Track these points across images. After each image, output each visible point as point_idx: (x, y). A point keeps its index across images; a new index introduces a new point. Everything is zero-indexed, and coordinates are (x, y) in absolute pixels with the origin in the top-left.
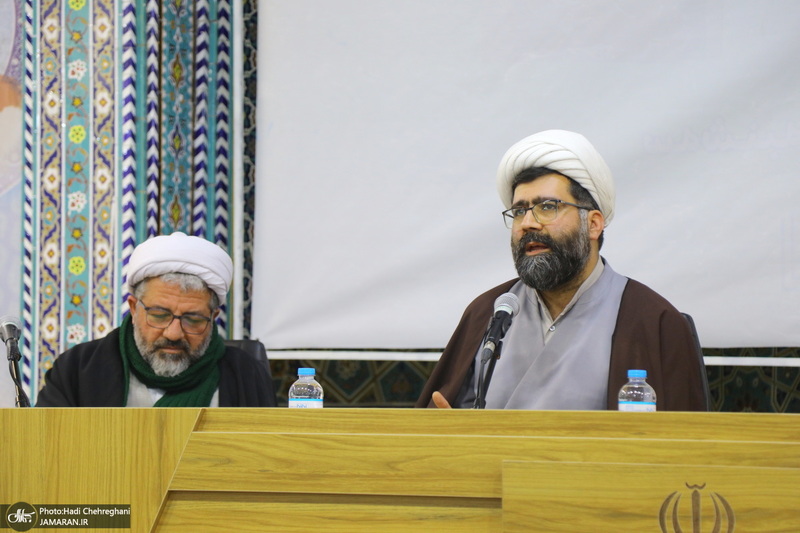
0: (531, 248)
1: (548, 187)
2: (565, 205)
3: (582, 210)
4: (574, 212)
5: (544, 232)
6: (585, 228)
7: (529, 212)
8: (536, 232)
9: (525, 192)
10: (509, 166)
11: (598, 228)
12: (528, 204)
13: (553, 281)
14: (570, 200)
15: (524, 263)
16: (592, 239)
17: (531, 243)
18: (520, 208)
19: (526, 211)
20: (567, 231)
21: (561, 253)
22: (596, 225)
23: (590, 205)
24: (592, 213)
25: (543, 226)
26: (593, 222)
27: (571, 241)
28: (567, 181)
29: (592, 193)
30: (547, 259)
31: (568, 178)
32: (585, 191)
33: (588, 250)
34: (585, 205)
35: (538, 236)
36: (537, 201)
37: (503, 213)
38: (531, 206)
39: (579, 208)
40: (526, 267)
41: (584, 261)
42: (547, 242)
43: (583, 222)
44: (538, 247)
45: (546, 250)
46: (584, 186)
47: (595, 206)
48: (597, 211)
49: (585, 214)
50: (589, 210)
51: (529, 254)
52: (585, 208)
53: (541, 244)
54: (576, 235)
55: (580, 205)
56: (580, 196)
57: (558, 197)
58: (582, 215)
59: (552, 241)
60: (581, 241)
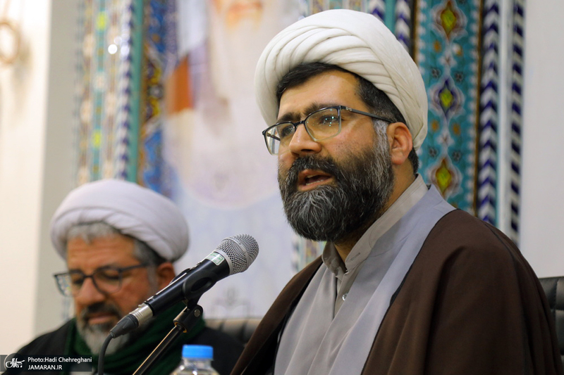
0: (306, 180)
1: (327, 90)
2: (353, 113)
3: (379, 122)
4: (368, 124)
5: (324, 154)
6: (383, 147)
7: (301, 128)
8: (310, 154)
9: (295, 101)
10: (269, 65)
11: (404, 147)
12: (298, 117)
13: (338, 228)
14: (361, 107)
15: (295, 201)
16: (396, 164)
17: (306, 171)
18: (289, 123)
19: (296, 125)
20: (358, 150)
21: (349, 183)
22: (401, 144)
23: (390, 115)
24: (393, 126)
25: (322, 146)
26: (395, 139)
27: (363, 165)
28: (355, 81)
29: (391, 97)
30: (328, 194)
31: (356, 76)
32: (382, 95)
33: (389, 177)
34: (384, 114)
35: (315, 160)
36: (313, 110)
37: (265, 133)
38: (303, 119)
39: (373, 119)
40: (298, 208)
41: (384, 194)
42: (329, 169)
43: (380, 138)
44: (316, 178)
45: (330, 181)
46: (380, 86)
47: (399, 117)
48: (401, 124)
49: (382, 126)
50: (389, 122)
51: (302, 188)
52: (384, 120)
53: (321, 172)
54: (370, 156)
55: (375, 114)
56: (375, 101)
57: (341, 102)
58: (378, 129)
59: (336, 166)
60: (378, 166)
